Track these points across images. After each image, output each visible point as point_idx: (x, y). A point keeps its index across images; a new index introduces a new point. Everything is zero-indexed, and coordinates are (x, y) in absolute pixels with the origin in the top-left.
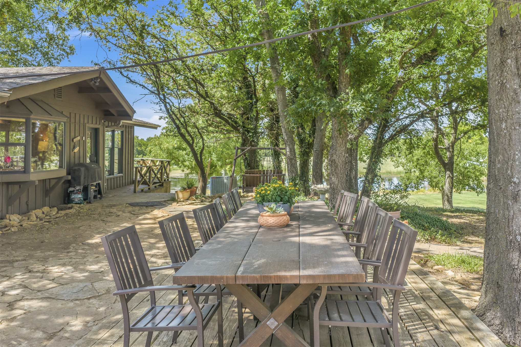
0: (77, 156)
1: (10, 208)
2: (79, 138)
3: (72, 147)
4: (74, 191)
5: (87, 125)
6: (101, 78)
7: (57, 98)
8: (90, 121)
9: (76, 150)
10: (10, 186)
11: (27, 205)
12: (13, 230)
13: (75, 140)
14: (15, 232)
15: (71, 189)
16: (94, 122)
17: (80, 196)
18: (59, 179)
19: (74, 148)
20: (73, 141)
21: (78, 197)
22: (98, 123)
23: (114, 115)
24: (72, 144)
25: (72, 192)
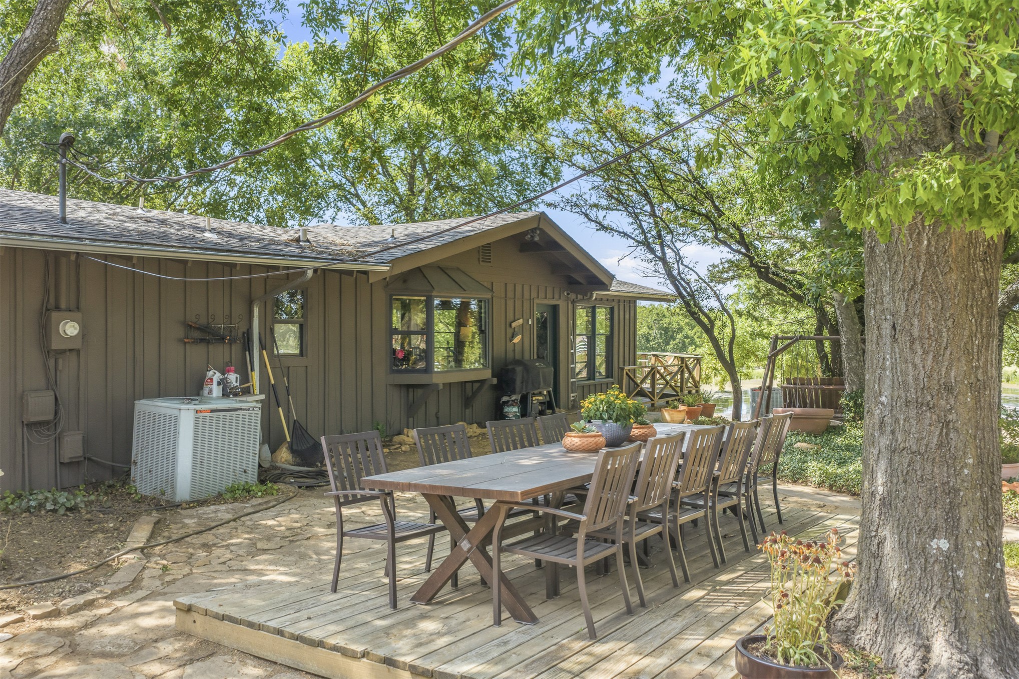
0: (518, 349)
1: (411, 420)
2: (521, 321)
3: (509, 335)
4: (508, 401)
5: (536, 301)
6: (541, 230)
7: (482, 264)
8: (542, 295)
9: (517, 340)
10: (411, 390)
11: (438, 418)
12: (403, 448)
13: (514, 325)
14: (405, 452)
15: (505, 399)
16: (549, 295)
17: (515, 409)
18: (482, 382)
19: (513, 337)
20: (510, 326)
21: (513, 411)
22: (557, 296)
23: (580, 283)
24: (510, 331)
25: (506, 403)
